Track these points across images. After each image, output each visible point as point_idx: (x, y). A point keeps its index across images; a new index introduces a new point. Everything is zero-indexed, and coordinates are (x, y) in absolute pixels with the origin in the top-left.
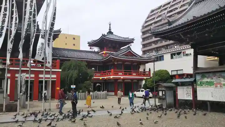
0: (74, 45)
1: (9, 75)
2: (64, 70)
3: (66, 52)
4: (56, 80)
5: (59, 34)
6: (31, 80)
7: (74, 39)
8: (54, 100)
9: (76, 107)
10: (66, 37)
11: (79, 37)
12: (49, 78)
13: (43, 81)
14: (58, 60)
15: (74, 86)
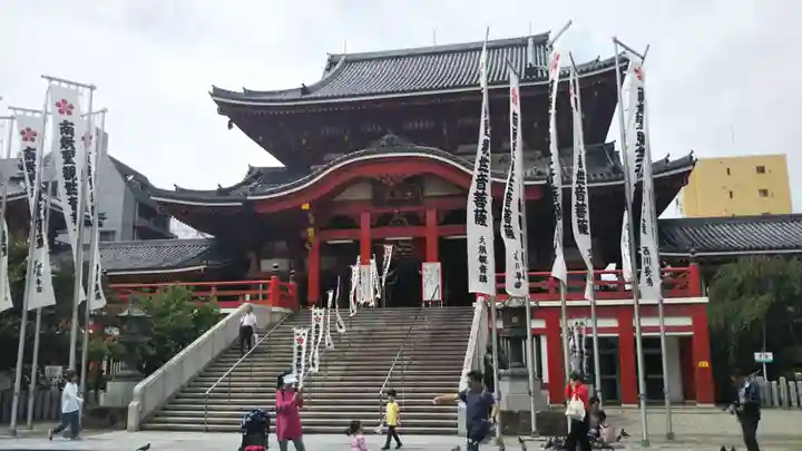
0: (764, 193)
1: (540, 324)
2: (717, 297)
3: (725, 229)
4: (692, 333)
5: (690, 172)
6: (600, 339)
7: (761, 170)
8: (695, 404)
9: (754, 434)
10: (728, 167)
11: (781, 159)
12: (656, 329)
13: (658, 339)
14: (691, 264)
15: (770, 356)
